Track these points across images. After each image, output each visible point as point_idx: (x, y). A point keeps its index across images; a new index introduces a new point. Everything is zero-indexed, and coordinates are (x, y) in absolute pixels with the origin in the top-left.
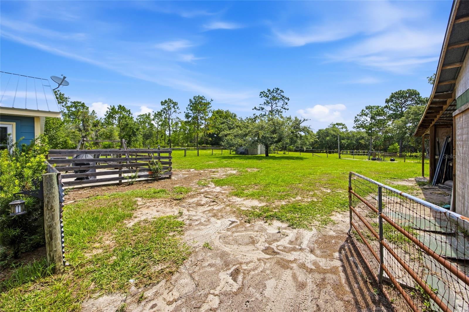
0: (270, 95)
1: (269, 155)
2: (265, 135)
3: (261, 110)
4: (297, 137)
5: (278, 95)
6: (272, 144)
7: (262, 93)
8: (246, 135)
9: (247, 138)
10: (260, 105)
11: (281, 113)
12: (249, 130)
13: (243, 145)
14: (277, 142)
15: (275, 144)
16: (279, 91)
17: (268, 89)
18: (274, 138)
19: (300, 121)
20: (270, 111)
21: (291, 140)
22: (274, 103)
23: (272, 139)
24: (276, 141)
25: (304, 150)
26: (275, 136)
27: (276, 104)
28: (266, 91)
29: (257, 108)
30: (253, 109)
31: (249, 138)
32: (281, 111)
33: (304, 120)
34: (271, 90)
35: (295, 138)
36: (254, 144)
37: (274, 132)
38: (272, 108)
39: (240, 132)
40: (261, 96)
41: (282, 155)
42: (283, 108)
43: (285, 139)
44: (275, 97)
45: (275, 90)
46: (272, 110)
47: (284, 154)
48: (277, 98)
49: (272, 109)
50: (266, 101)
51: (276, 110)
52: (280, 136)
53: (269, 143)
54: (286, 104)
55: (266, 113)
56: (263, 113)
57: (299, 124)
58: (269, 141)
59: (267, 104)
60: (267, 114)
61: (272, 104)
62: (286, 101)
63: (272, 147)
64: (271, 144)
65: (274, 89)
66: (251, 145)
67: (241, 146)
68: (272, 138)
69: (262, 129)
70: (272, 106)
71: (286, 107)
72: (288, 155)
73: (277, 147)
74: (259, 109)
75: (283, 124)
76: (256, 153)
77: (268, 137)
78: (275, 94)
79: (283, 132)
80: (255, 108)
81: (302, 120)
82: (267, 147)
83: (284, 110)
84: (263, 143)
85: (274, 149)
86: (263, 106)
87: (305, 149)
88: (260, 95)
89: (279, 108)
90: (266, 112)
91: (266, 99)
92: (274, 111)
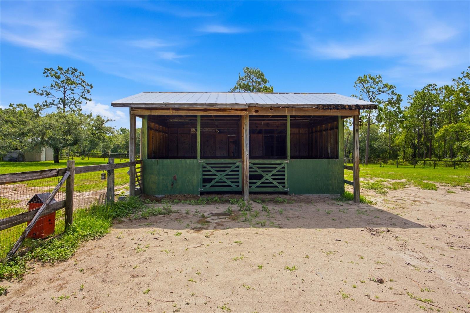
0: (61, 76)
1: (60, 161)
2: (54, 136)
3: (45, 95)
4: (99, 139)
5: (74, 78)
6: (65, 147)
7: (48, 70)
8: (23, 135)
9: (25, 138)
10: (44, 87)
11: (80, 104)
12: (28, 128)
13: (19, 148)
14: (71, 145)
15: (69, 148)
16: (77, 74)
17: (58, 67)
18: (68, 140)
19: (103, 121)
20: (61, 99)
21: (92, 142)
22: (69, 88)
23: (64, 141)
24: (70, 143)
25: (108, 154)
26: (69, 137)
27: (72, 90)
28: (56, 69)
29: (37, 91)
30: (30, 92)
31: (28, 139)
32: (80, 101)
33: (108, 120)
34: (65, 69)
35: (96, 140)
36: (37, 146)
37: (68, 132)
38: (64, 94)
39: (13, 130)
40: (46, 75)
41: (80, 161)
42: (83, 98)
43: (83, 141)
44: (69, 80)
45: (71, 69)
46: (64, 98)
47: (82, 159)
48: (73, 82)
49: (65, 96)
50: (54, 84)
51: (72, 100)
52: (76, 137)
53: (59, 145)
54: (88, 92)
55: (54, 101)
56: (50, 100)
57: (102, 125)
58: (61, 143)
59: (57, 88)
60: (56, 102)
61: (65, 89)
62: (88, 88)
63: (65, 151)
64: (63, 147)
65: (68, 69)
66: (32, 148)
67: (17, 149)
68: (64, 139)
69: (51, 129)
70: (65, 92)
71: (87, 96)
72: (87, 161)
73: (72, 151)
74: (41, 92)
75: (81, 123)
76: (38, 159)
77: (59, 139)
78: (70, 76)
79: (80, 133)
80: (34, 91)
81: (106, 119)
82: (57, 151)
83: (84, 101)
84: (50, 145)
85: (68, 153)
86: (49, 90)
87: (110, 153)
88: (44, 73)
89: (77, 97)
90: (54, 99)
91: (56, 80)
92: (68, 100)
